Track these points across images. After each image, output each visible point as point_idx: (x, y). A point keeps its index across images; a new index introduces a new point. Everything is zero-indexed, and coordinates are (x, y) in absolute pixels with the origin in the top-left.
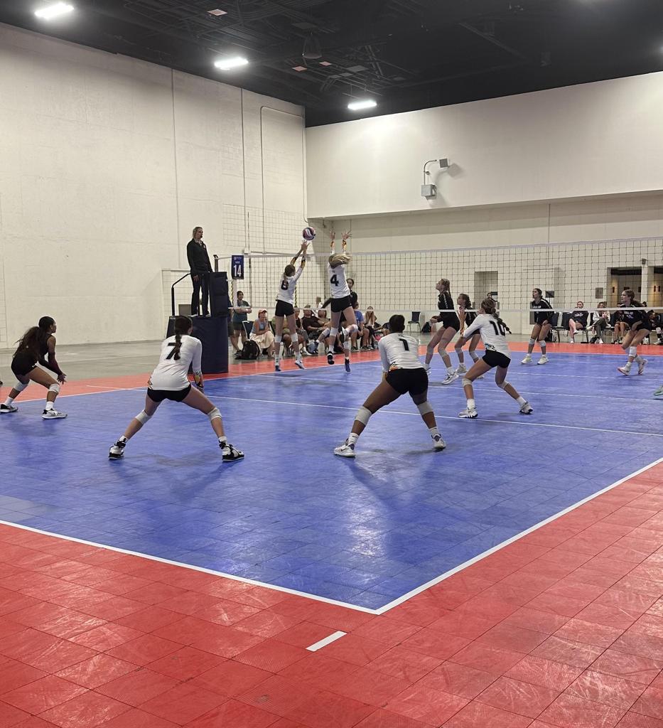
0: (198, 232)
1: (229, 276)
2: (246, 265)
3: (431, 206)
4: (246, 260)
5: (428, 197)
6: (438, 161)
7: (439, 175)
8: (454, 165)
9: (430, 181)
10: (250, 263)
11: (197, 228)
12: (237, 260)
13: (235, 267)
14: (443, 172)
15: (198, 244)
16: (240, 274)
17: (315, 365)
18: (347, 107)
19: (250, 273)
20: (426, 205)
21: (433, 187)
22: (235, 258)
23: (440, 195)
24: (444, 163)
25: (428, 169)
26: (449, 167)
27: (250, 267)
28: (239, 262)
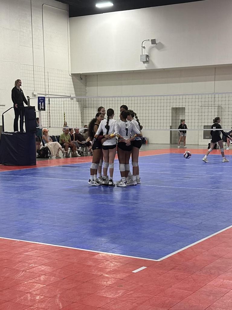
0: (18, 83)
1: (37, 109)
2: (46, 102)
3: (146, 68)
4: (47, 100)
5: (144, 62)
6: (150, 40)
7: (151, 49)
8: (160, 43)
9: (145, 52)
10: (49, 101)
11: (18, 80)
12: (41, 100)
13: (40, 103)
14: (153, 47)
15: (18, 89)
16: (43, 108)
17: (84, 161)
18: (95, 5)
19: (49, 107)
20: (143, 67)
21: (147, 56)
22: (40, 99)
23: (152, 61)
24: (153, 42)
25: (144, 45)
26: (156, 44)
27: (49, 103)
28: (42, 101)
